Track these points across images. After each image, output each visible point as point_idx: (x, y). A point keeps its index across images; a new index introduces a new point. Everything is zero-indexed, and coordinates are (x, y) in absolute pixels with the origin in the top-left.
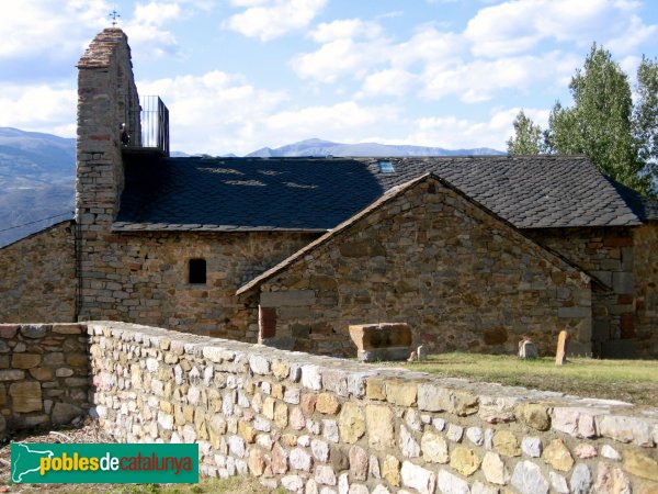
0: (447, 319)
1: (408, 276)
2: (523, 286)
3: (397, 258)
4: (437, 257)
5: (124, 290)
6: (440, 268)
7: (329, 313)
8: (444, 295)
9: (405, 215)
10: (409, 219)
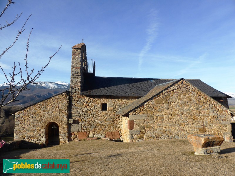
0: (188, 124)
1: (176, 110)
2: (211, 114)
3: (172, 104)
4: (184, 104)
5: (83, 112)
6: (186, 108)
7: (151, 122)
8: (187, 116)
9: (174, 91)
10: (175, 92)
